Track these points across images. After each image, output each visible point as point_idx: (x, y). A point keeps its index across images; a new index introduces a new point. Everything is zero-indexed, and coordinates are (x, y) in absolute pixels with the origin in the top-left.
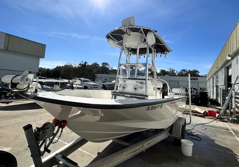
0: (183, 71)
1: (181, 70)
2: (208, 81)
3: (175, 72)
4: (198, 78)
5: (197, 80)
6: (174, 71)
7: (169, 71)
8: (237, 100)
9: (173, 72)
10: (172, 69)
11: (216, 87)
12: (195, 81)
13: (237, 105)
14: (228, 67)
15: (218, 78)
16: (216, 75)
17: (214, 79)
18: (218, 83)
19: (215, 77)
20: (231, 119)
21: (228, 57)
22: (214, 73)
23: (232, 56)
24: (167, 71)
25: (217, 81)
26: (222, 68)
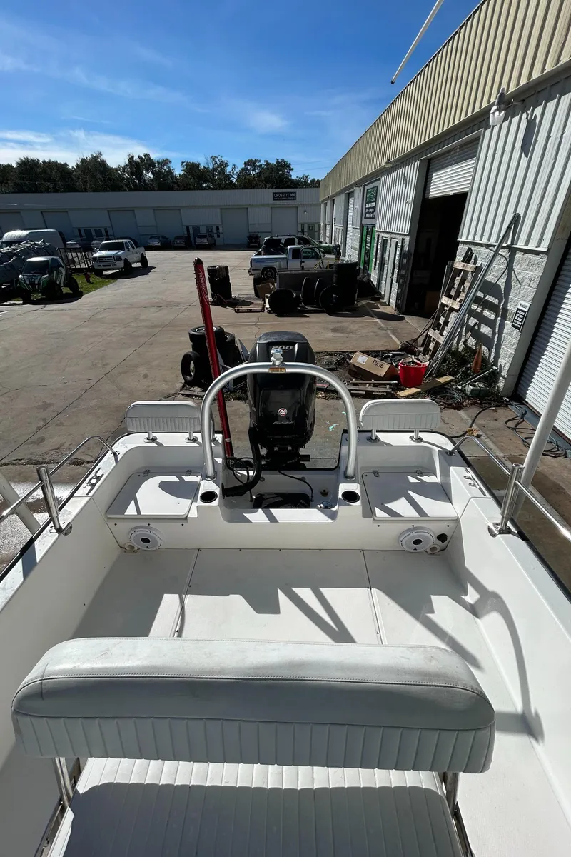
0: (249, 167)
1: (245, 164)
2: (323, 201)
3: (229, 169)
4: (295, 193)
5: (294, 198)
6: (226, 165)
7: (211, 167)
8: (475, 308)
9: (223, 171)
10: (219, 158)
11: (359, 231)
12: (288, 201)
13: (476, 327)
14: (429, 161)
15: (375, 201)
16: (362, 188)
17: (356, 201)
18: (373, 218)
19: (358, 192)
20: (472, 390)
21: (497, 110)
22: (359, 181)
23: (510, 103)
24: (204, 167)
25: (370, 211)
26: (404, 161)
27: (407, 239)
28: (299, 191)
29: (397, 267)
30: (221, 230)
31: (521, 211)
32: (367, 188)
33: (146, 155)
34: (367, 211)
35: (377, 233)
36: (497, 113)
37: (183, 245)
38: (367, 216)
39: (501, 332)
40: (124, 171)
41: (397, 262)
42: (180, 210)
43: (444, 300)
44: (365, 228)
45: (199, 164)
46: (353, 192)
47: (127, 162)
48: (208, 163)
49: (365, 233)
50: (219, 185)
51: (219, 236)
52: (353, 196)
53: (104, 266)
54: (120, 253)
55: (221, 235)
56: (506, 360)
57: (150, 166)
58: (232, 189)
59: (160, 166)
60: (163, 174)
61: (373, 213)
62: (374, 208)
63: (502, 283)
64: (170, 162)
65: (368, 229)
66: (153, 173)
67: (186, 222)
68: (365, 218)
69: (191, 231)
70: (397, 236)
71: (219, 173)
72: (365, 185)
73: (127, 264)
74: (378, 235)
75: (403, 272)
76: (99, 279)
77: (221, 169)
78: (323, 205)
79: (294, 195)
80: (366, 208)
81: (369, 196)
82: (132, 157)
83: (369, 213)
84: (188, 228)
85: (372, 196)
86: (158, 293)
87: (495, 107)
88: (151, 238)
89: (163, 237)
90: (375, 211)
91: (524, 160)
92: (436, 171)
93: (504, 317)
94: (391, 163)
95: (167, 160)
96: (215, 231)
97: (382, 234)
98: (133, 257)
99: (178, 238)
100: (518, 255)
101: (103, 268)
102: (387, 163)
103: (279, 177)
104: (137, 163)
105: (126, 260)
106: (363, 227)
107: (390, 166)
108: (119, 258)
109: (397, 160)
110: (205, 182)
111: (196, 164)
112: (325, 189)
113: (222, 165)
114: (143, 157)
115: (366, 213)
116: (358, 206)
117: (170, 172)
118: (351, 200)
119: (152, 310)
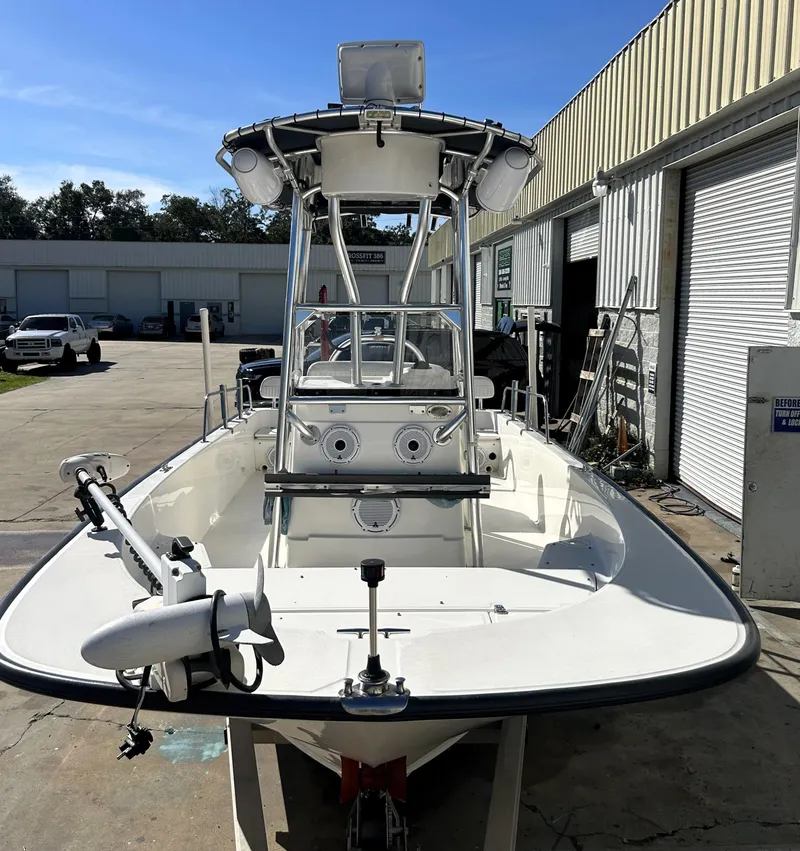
2: (434, 267)
3: (254, 211)
4: (384, 253)
5: (382, 261)
6: (250, 205)
7: (220, 205)
8: (621, 381)
9: (243, 212)
10: (238, 192)
11: (491, 308)
12: (370, 266)
13: (623, 404)
14: (566, 220)
15: (510, 267)
16: (492, 248)
17: (485, 264)
18: (509, 289)
19: (487, 254)
20: (615, 470)
21: (598, 184)
22: (487, 238)
23: (610, 178)
24: (206, 205)
25: (505, 279)
26: (537, 218)
27: (550, 312)
28: (388, 249)
29: (542, 352)
30: (237, 309)
31: (637, 275)
32: (498, 248)
33: (96, 183)
34: (501, 279)
35: (514, 310)
36: (598, 187)
37: (160, 332)
38: (502, 286)
39: (642, 403)
40: (48, 207)
41: (541, 345)
42: (159, 273)
43: (584, 375)
44: (500, 304)
45: (197, 200)
46: (480, 253)
47: (58, 192)
48: (215, 200)
49: (500, 312)
50: (233, 234)
51: (231, 320)
52: (480, 260)
53: (25, 354)
54: (59, 334)
55: (236, 319)
56: (650, 432)
57: (102, 200)
58: (260, 242)
59: (122, 200)
60: (126, 214)
61: (506, 282)
62: (509, 275)
63: (634, 347)
64: (142, 195)
65: (503, 305)
66: (104, 212)
67: (169, 294)
68: (499, 289)
69: (177, 309)
70: (538, 310)
71: (235, 215)
72: (495, 245)
73: (70, 354)
74: (517, 312)
75: (550, 356)
76: (12, 376)
77: (240, 209)
78: (434, 273)
79: (381, 256)
80: (499, 276)
81: (502, 259)
82: (70, 186)
83: (502, 282)
84: (171, 304)
85: (505, 260)
86: (139, 394)
87: (596, 182)
88: (94, 319)
89: (121, 317)
90: (510, 279)
91: (632, 227)
92: (575, 231)
93: (643, 386)
94: (519, 220)
95: (138, 191)
96: (225, 310)
97: (521, 310)
98: (79, 342)
99: (149, 319)
100: (643, 316)
101: (22, 357)
102: (516, 220)
103: (353, 227)
104: (77, 195)
105: (67, 346)
106: (497, 302)
107: (520, 223)
108: (56, 343)
109: (530, 217)
110: (205, 229)
111: (190, 200)
112: (437, 248)
113: (243, 203)
114: (91, 186)
115: (499, 283)
116: (488, 275)
117: (139, 211)
118: (479, 264)
119: (137, 411)
